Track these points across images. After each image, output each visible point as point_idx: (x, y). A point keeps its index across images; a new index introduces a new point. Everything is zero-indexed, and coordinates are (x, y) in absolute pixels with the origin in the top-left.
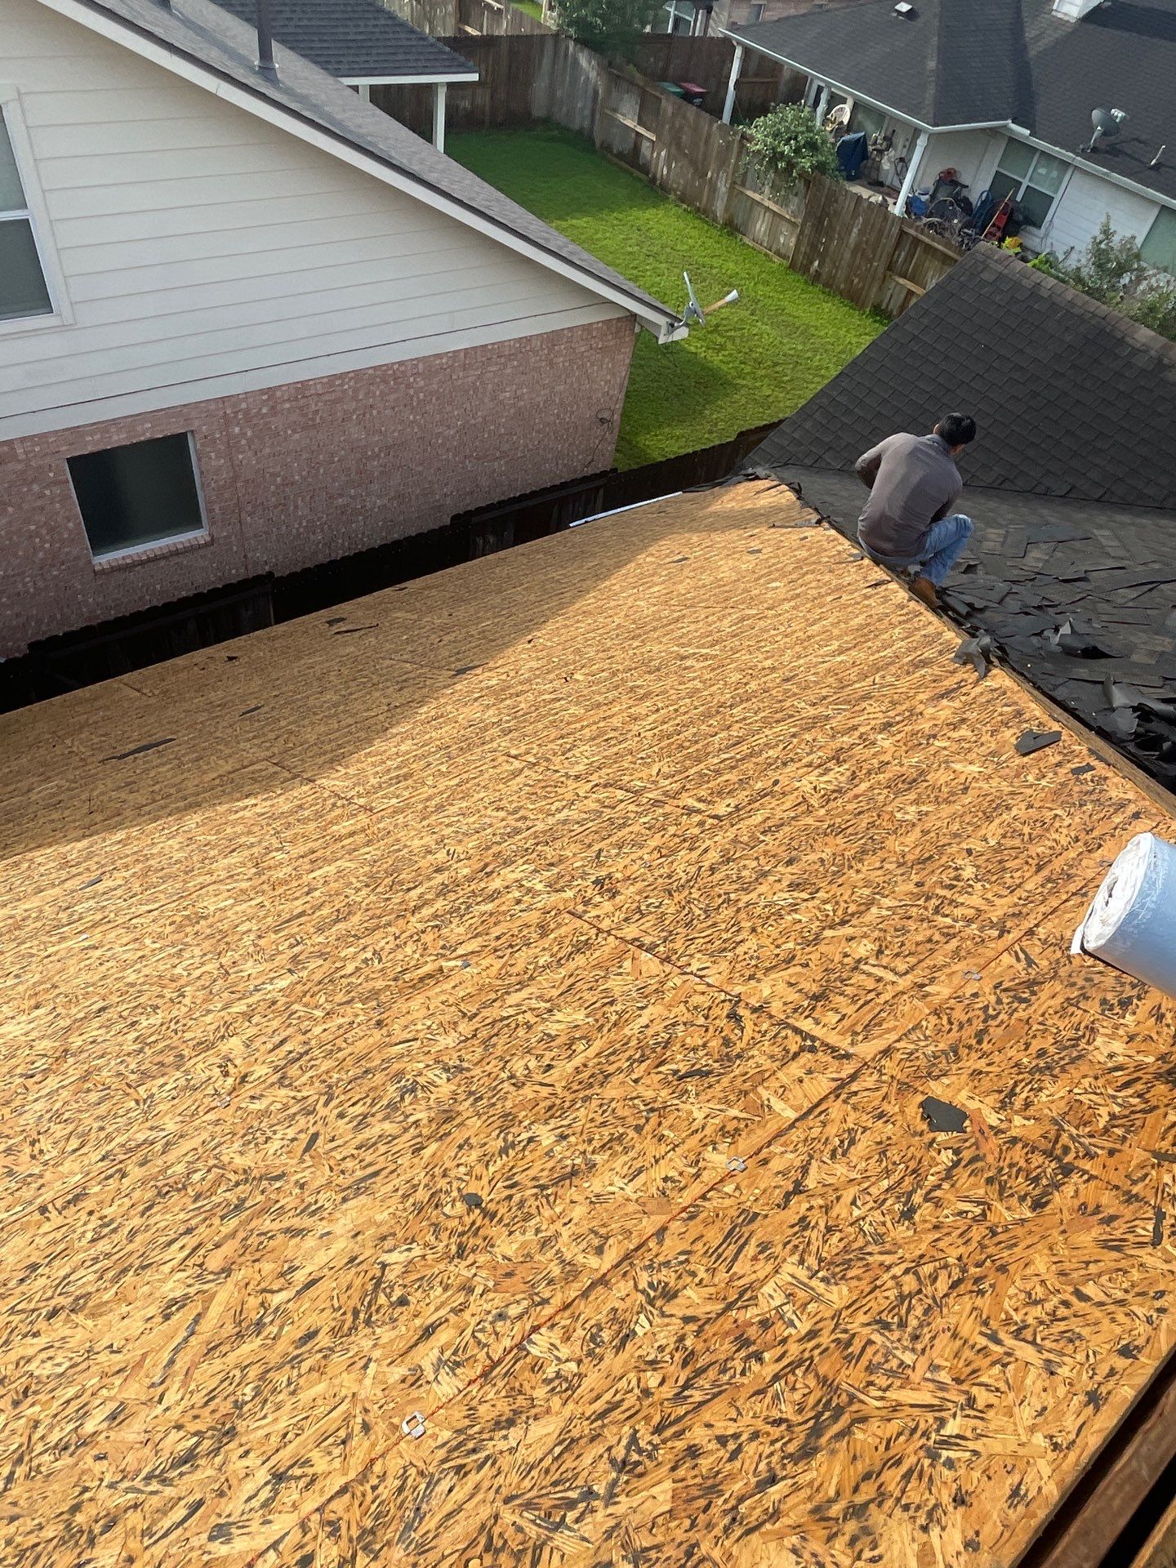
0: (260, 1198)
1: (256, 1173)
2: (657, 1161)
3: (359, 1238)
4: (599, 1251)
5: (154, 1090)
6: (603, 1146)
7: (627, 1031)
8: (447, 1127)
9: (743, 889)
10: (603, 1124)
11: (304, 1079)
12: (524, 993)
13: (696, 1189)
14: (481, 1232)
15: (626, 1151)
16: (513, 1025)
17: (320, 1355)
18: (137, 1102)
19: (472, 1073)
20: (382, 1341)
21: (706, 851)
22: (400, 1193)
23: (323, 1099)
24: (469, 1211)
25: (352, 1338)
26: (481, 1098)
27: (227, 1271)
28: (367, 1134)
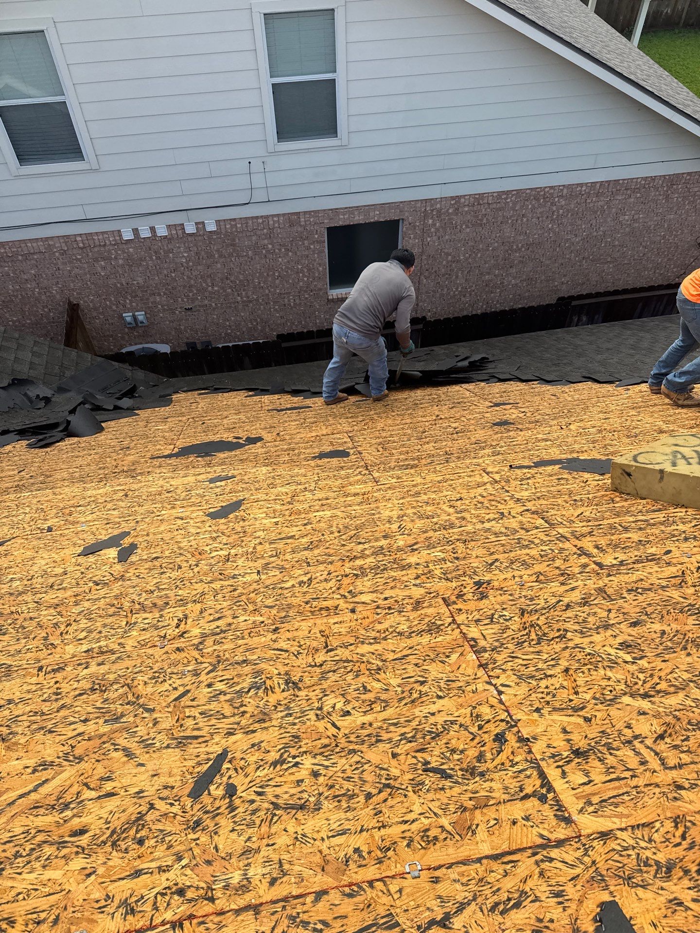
0: (131, 719)
1: (141, 701)
2: (361, 831)
3: (156, 778)
4: (273, 882)
5: (139, 620)
6: (335, 797)
7: (417, 712)
8: (257, 725)
9: (581, 632)
10: (348, 779)
11: (210, 650)
12: (372, 648)
13: (372, 872)
14: (217, 818)
15: (349, 809)
16: (349, 669)
17: (75, 849)
18: (127, 623)
19: (300, 693)
20: (110, 863)
21: (573, 589)
22: (199, 759)
23: (210, 668)
24: (224, 797)
25: (99, 850)
26: (291, 715)
27: (80, 759)
28: (214, 706)
